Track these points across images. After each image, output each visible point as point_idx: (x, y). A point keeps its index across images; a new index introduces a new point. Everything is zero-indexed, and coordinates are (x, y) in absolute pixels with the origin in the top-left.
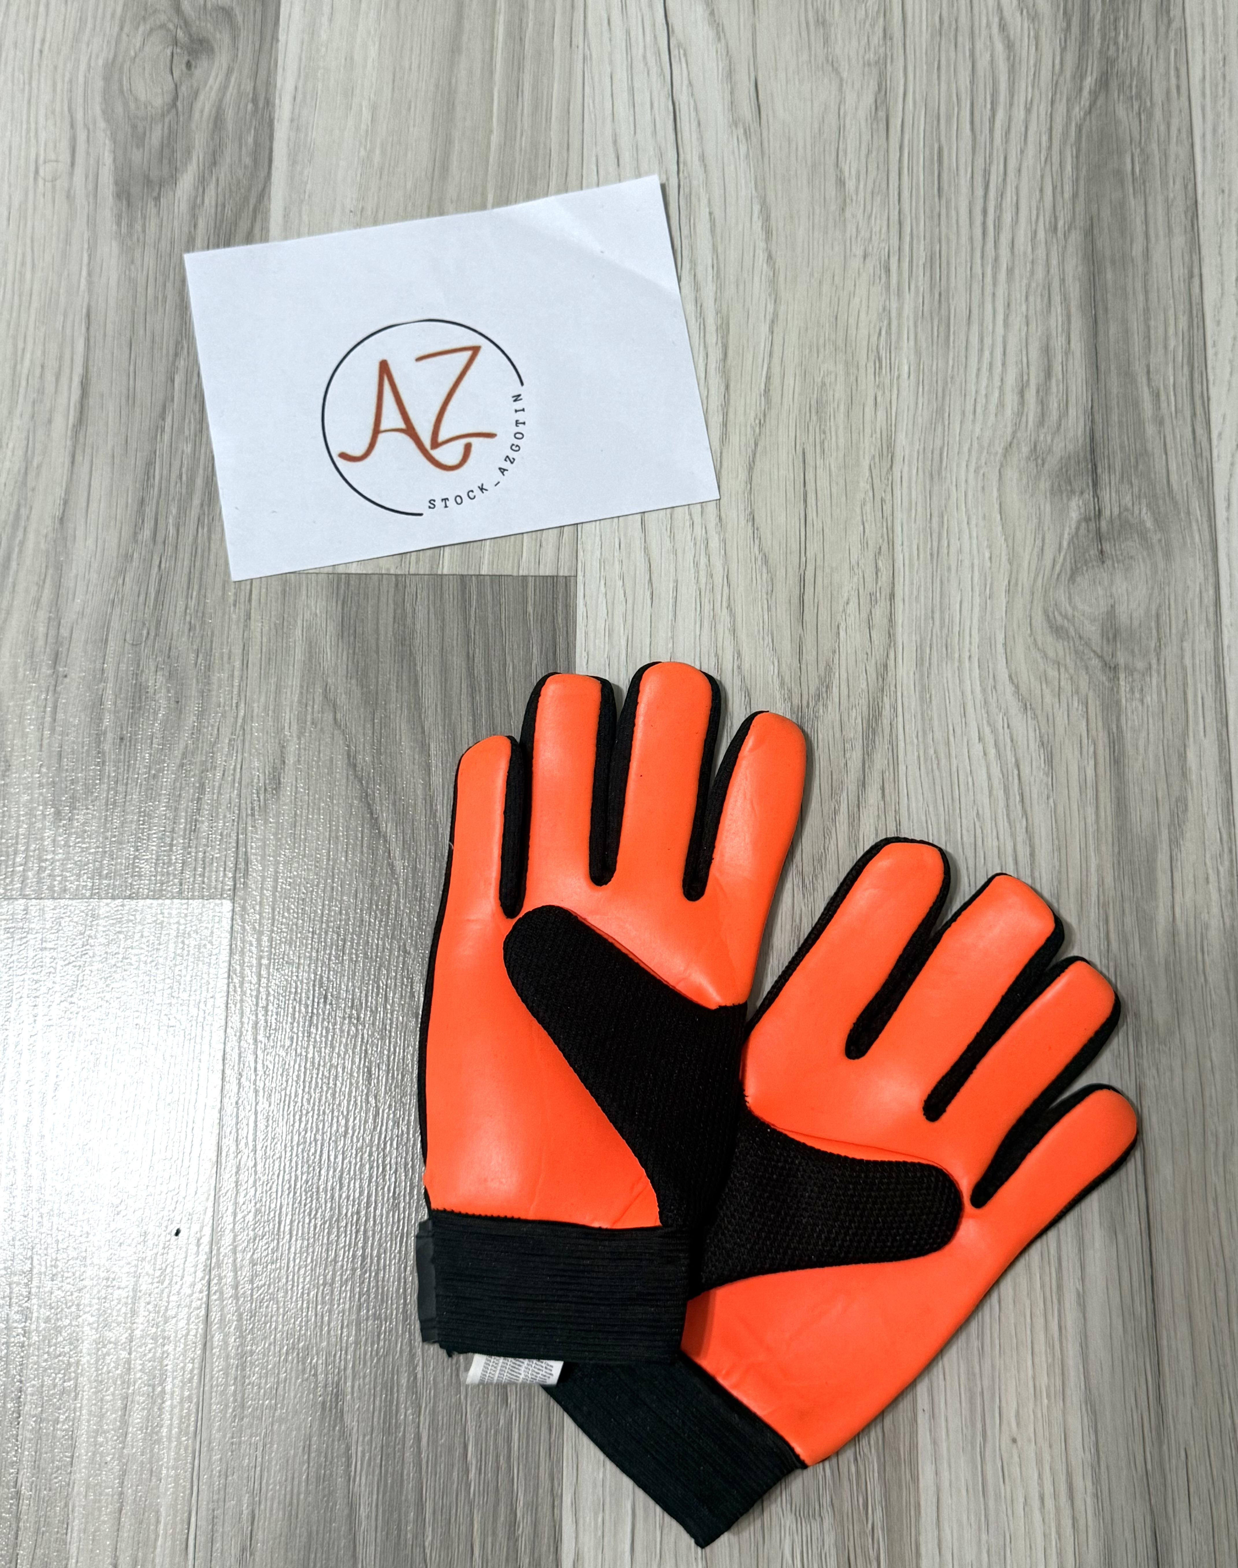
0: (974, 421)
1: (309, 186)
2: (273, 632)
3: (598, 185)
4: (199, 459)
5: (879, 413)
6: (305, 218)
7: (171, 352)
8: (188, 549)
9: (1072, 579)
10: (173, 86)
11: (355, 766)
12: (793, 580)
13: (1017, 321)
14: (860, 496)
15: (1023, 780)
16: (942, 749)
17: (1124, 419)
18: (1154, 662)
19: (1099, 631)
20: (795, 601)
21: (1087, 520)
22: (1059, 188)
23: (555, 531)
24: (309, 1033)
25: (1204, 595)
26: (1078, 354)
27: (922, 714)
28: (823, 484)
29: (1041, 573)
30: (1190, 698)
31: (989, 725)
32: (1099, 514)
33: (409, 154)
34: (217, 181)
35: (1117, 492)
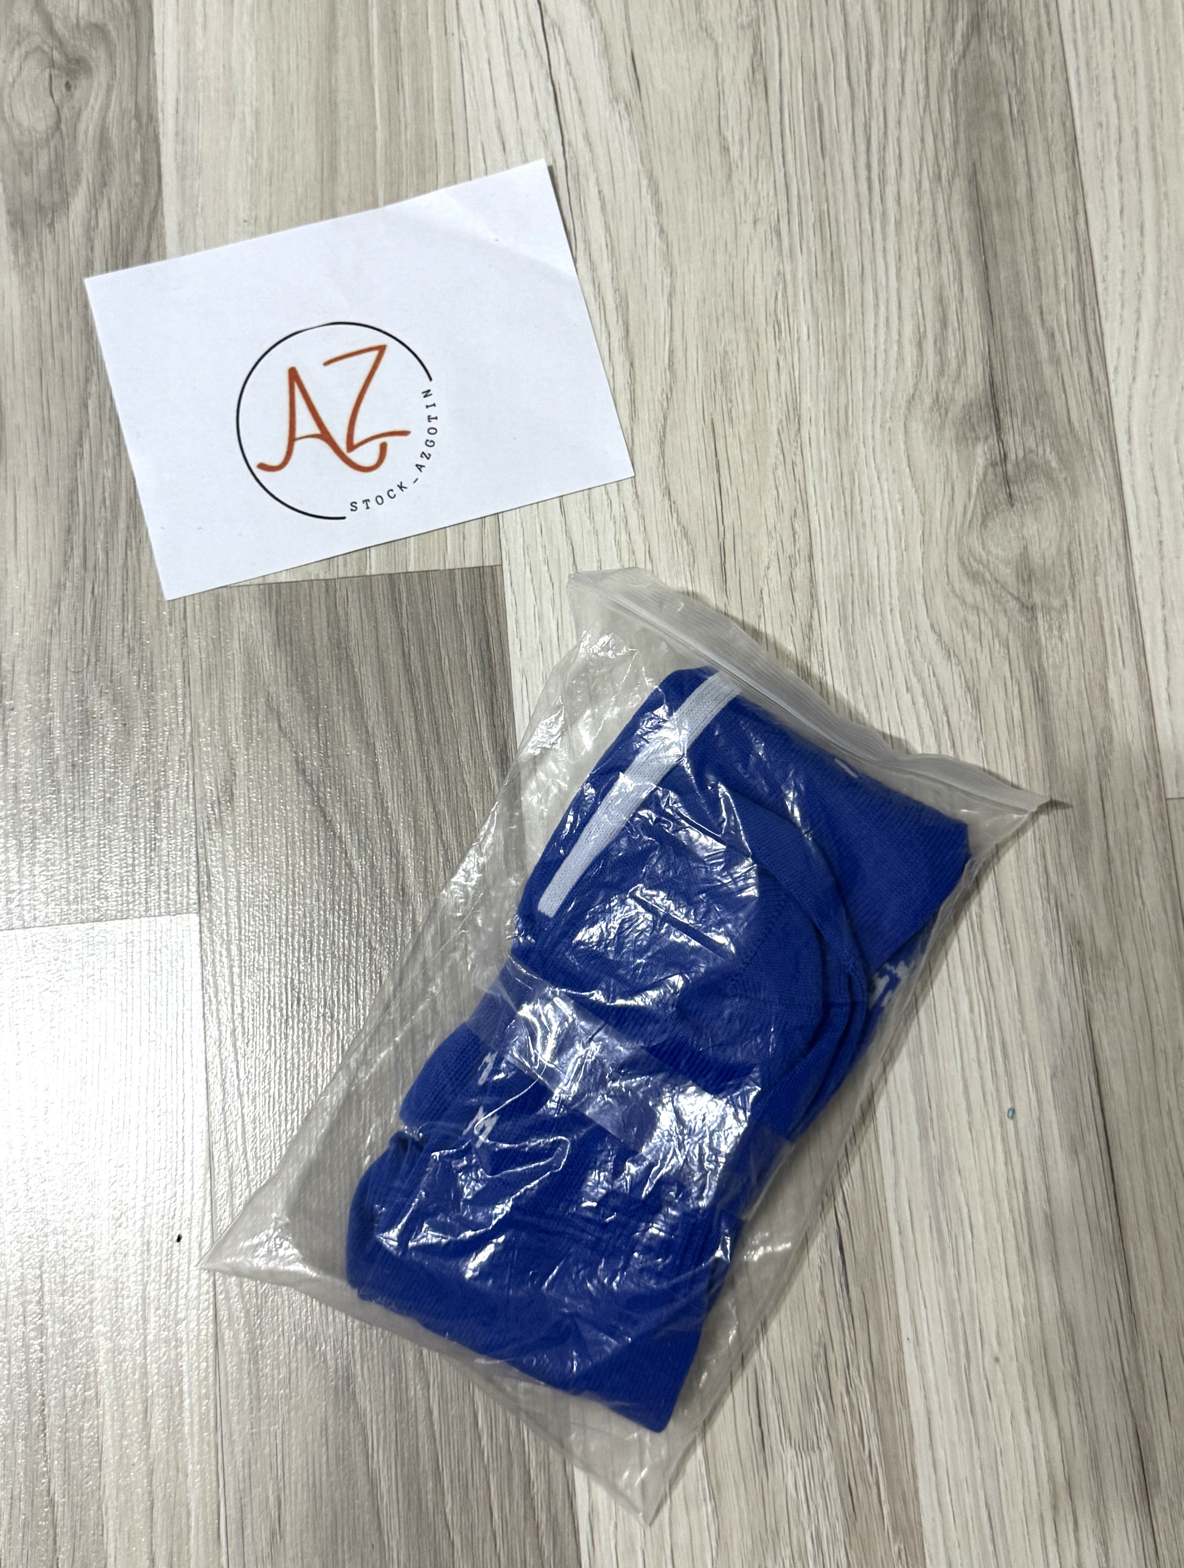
0: (875, 375)
1: (200, 200)
2: (211, 647)
3: (486, 174)
4: (120, 482)
5: (782, 378)
6: (200, 231)
7: (82, 379)
8: (119, 572)
9: (984, 524)
10: (54, 109)
11: (304, 771)
12: (714, 551)
13: (909, 274)
14: (771, 461)
15: (952, 725)
16: (871, 702)
17: (1022, 362)
18: (1070, 598)
19: (1014, 574)
20: (717, 570)
21: (994, 465)
22: (940, 136)
23: (478, 523)
24: (286, 1035)
25: (1113, 529)
26: (971, 301)
27: (850, 670)
28: (734, 452)
29: (953, 523)
30: (1107, 630)
31: (915, 674)
32: (1005, 458)
33: (296, 157)
34: (109, 201)
35: (1021, 435)
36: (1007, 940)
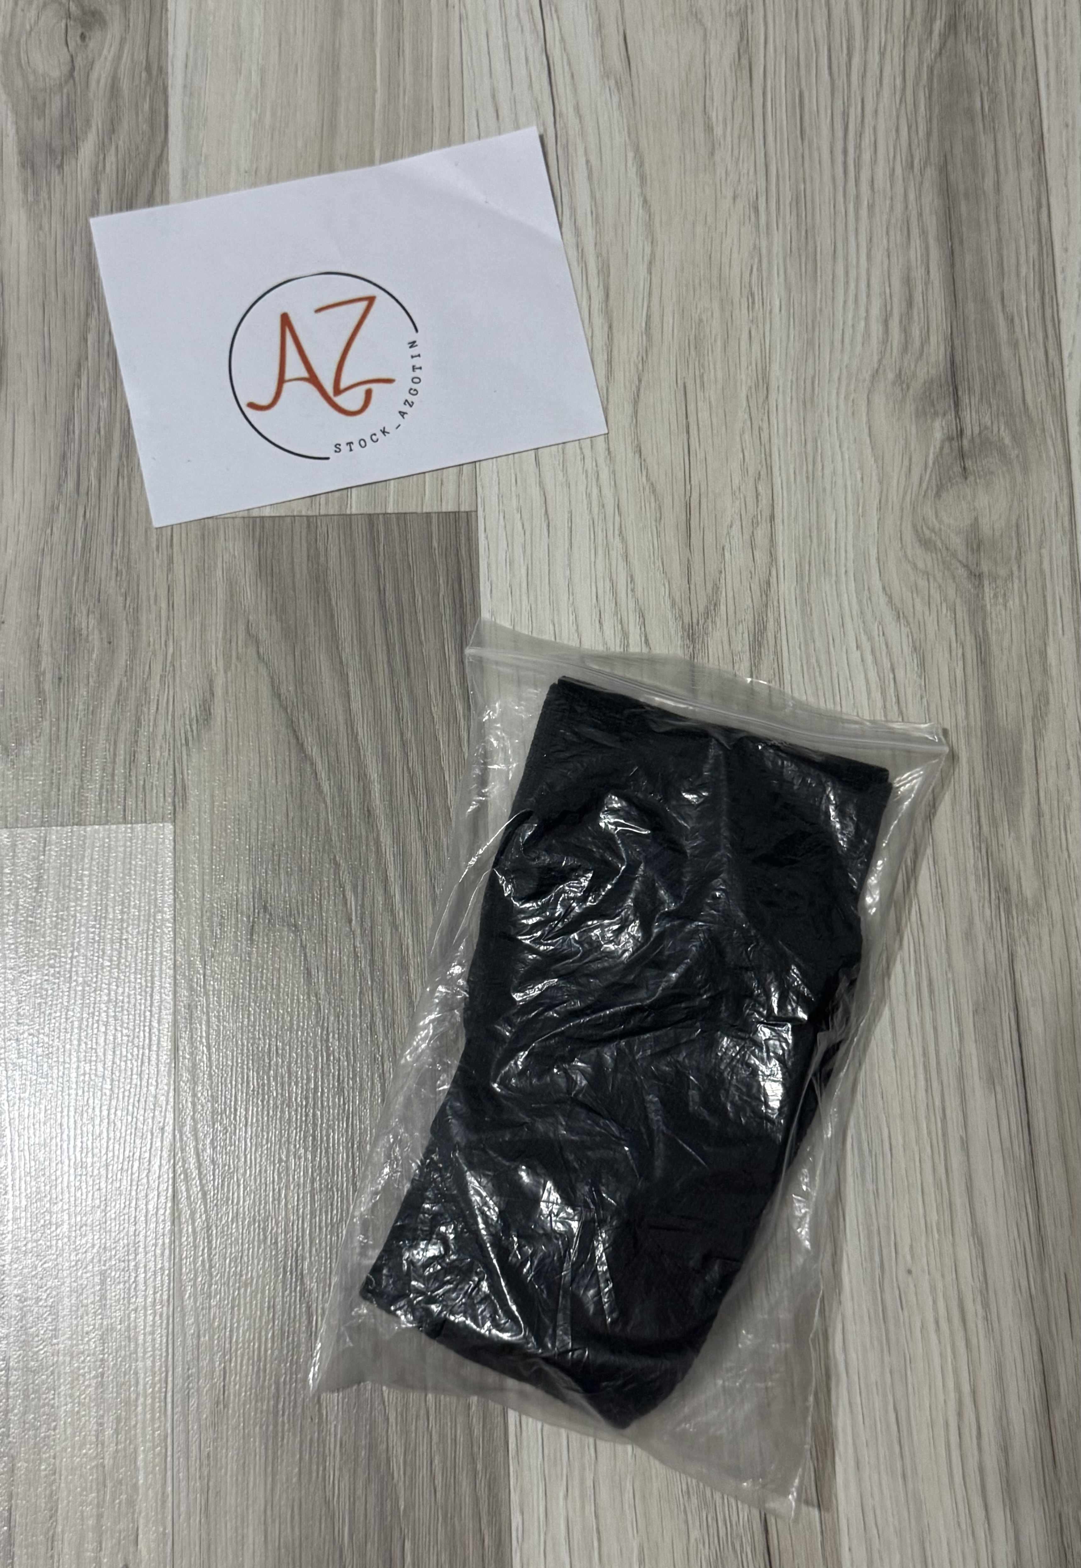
0: (842, 350)
1: (204, 150)
2: (195, 574)
3: (479, 138)
4: (115, 414)
5: (754, 347)
6: (202, 180)
7: (83, 313)
8: (110, 499)
10: (68, 57)
11: (279, 696)
12: (680, 508)
13: (879, 255)
14: (739, 425)
15: (898, 682)
16: (823, 658)
17: (982, 343)
18: (1015, 568)
19: (964, 543)
20: (683, 526)
21: (950, 439)
22: (914, 127)
23: (455, 470)
24: (252, 940)
25: (1060, 505)
26: (937, 283)
27: (804, 626)
28: (704, 415)
29: (909, 492)
30: (1049, 600)
31: (865, 632)
32: (961, 433)
33: (298, 115)
34: (117, 148)
35: (978, 412)
36: (939, 884)
